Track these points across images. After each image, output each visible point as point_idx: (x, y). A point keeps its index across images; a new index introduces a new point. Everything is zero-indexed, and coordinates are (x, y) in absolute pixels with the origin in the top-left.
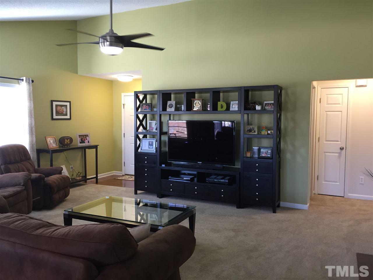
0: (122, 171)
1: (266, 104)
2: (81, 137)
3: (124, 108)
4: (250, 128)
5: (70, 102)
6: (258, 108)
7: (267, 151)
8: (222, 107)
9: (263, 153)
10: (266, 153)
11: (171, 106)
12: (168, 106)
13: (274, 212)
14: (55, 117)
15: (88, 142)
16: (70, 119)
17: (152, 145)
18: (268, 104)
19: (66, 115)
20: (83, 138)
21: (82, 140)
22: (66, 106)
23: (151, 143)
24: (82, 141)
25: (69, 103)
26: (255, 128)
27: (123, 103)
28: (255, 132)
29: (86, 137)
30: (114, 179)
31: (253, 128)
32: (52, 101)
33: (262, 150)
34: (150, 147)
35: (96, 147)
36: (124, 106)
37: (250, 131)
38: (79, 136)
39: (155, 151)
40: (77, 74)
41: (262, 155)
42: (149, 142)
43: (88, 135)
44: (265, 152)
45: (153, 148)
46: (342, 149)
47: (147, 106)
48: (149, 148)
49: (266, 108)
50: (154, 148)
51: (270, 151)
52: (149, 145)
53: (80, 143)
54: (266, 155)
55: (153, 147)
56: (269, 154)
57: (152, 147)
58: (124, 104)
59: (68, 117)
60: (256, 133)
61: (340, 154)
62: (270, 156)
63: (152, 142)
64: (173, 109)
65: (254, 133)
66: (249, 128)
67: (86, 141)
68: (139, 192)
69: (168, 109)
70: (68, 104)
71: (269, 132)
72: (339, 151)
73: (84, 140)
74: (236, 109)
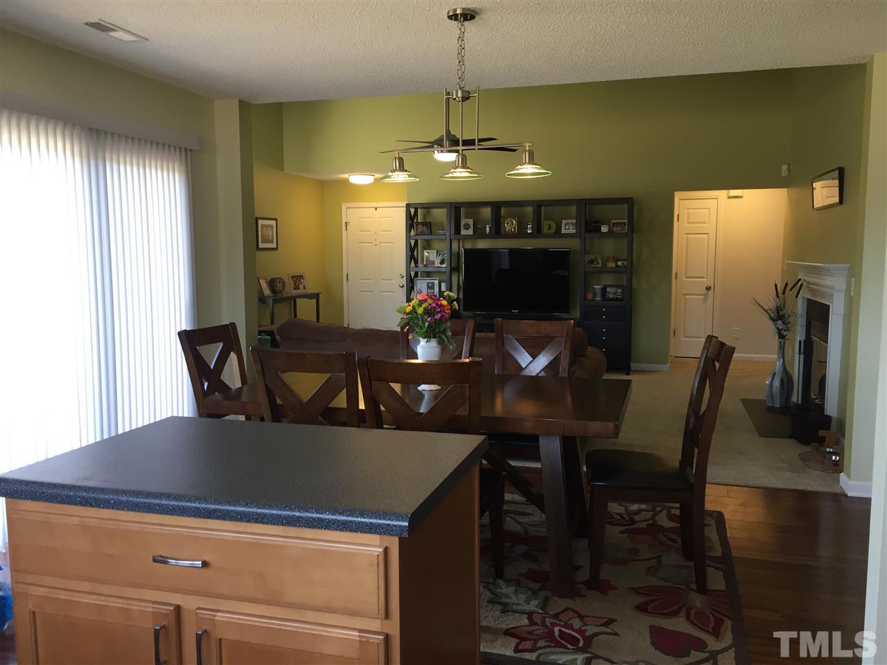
1: (614, 224)
2: (294, 280)
3: (346, 229)
5: (276, 220)
6: (604, 229)
7: (617, 291)
8: (549, 228)
9: (610, 294)
10: (615, 293)
11: (467, 227)
13: (627, 374)
14: (261, 245)
15: (304, 288)
16: (276, 249)
17: (433, 288)
18: (618, 223)
19: (272, 242)
20: (298, 279)
21: (295, 284)
22: (272, 226)
23: (430, 285)
24: (297, 288)
26: (599, 258)
27: (344, 221)
28: (598, 264)
29: (300, 279)
31: (596, 258)
33: (608, 290)
35: (316, 296)
36: (346, 226)
37: (591, 262)
38: (292, 277)
40: (283, 170)
41: (608, 296)
42: (428, 283)
43: (302, 276)
44: (613, 292)
46: (708, 289)
47: (424, 227)
49: (615, 229)
50: (436, 293)
51: (620, 291)
52: (428, 287)
53: (295, 289)
54: (614, 295)
55: (434, 291)
56: (618, 295)
57: (432, 291)
58: (346, 223)
59: (274, 245)
60: (600, 265)
61: (706, 296)
62: (620, 297)
63: (433, 284)
64: (470, 232)
65: (596, 266)
66: (590, 259)
67: (301, 286)
69: (464, 232)
70: (273, 223)
71: (619, 263)
72: (704, 291)
73: (299, 285)
74: (574, 231)
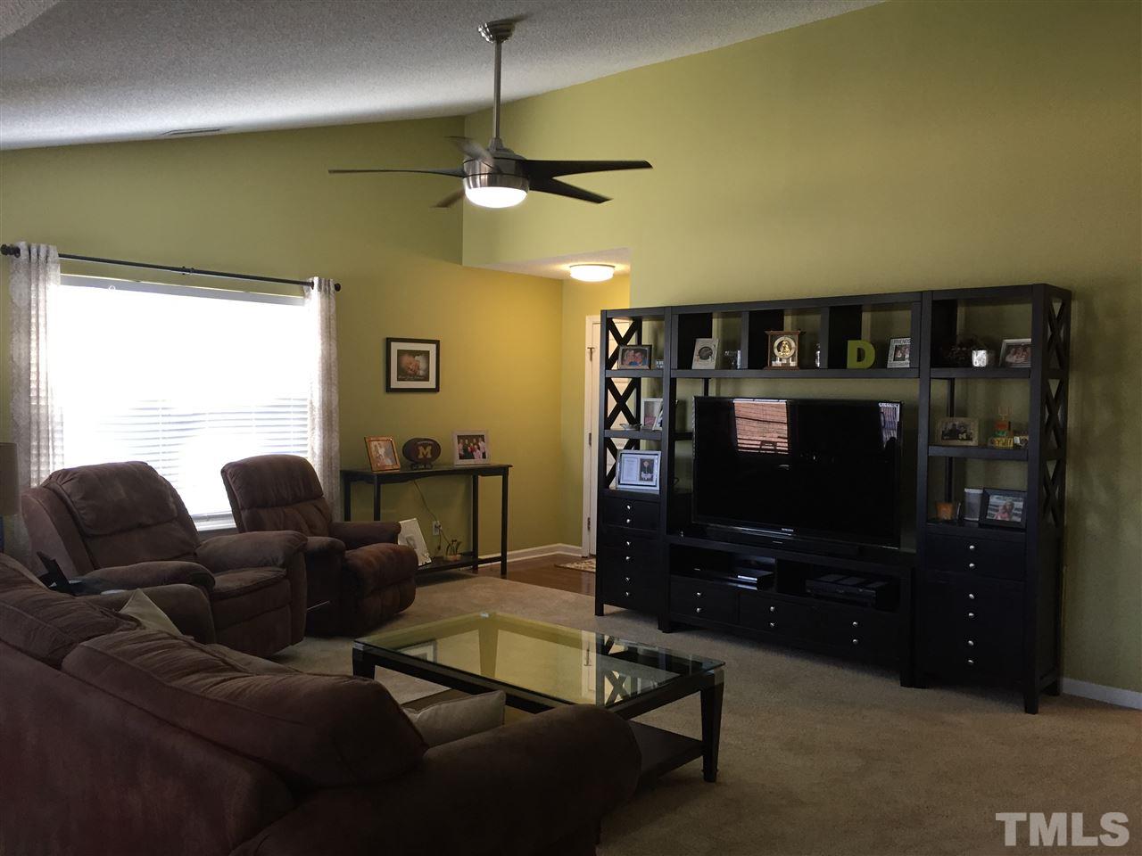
0: (581, 546)
1: (1009, 347)
2: (464, 443)
3: (591, 359)
4: (954, 425)
5: (437, 343)
7: (1012, 505)
8: (860, 358)
9: (997, 511)
10: (1008, 510)
11: (705, 354)
12: (696, 352)
13: (1031, 709)
14: (395, 384)
15: (484, 456)
16: (437, 390)
17: (650, 470)
18: (1017, 346)
19: (426, 378)
20: (470, 444)
21: (465, 450)
22: (427, 354)
23: (646, 464)
24: (467, 454)
25: (434, 346)
26: (972, 423)
27: (588, 344)
28: (969, 438)
29: (478, 441)
30: (556, 566)
31: (965, 426)
32: (389, 341)
33: (994, 500)
34: (643, 475)
35: (503, 471)
36: (591, 353)
37: (953, 434)
38: (459, 437)
39: (658, 488)
40: (461, 264)
41: (990, 514)
42: (642, 461)
43: (482, 437)
44: (1005, 507)
45: (651, 480)
47: (637, 354)
48: (641, 479)
49: (1011, 359)
50: (654, 480)
51: (1020, 505)
52: (642, 469)
53: (461, 457)
54: (1006, 515)
55: (652, 477)
56: (1016, 515)
57: (649, 476)
58: (591, 349)
59: (431, 384)
60: (974, 443)
62: (1019, 520)
63: (651, 462)
64: (710, 364)
65: (965, 443)
66: (950, 427)
67: (478, 453)
68: (608, 608)
69: (698, 364)
70: (432, 348)
71: (1017, 440)
73: (473, 450)
74: (906, 364)
